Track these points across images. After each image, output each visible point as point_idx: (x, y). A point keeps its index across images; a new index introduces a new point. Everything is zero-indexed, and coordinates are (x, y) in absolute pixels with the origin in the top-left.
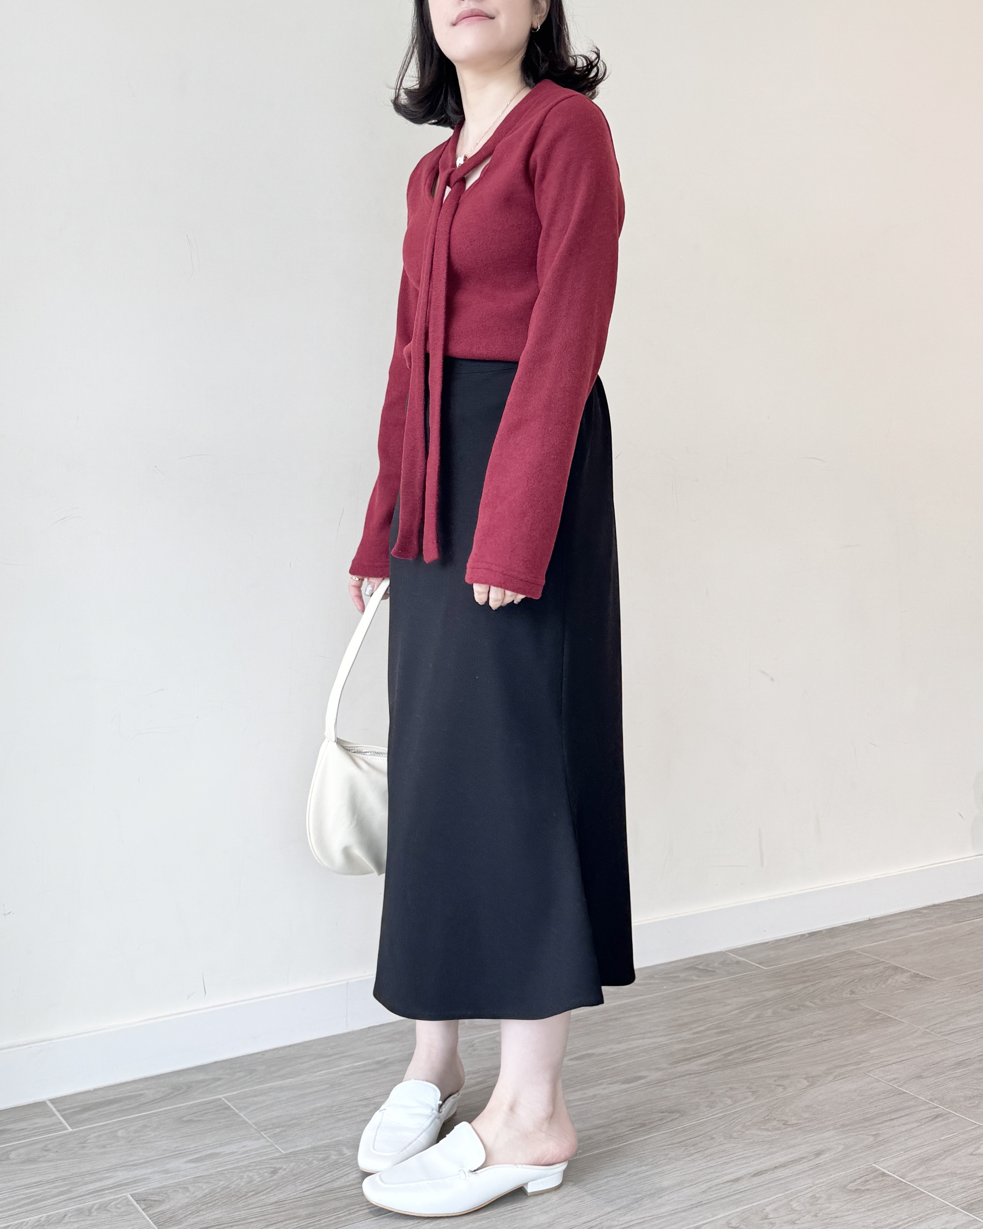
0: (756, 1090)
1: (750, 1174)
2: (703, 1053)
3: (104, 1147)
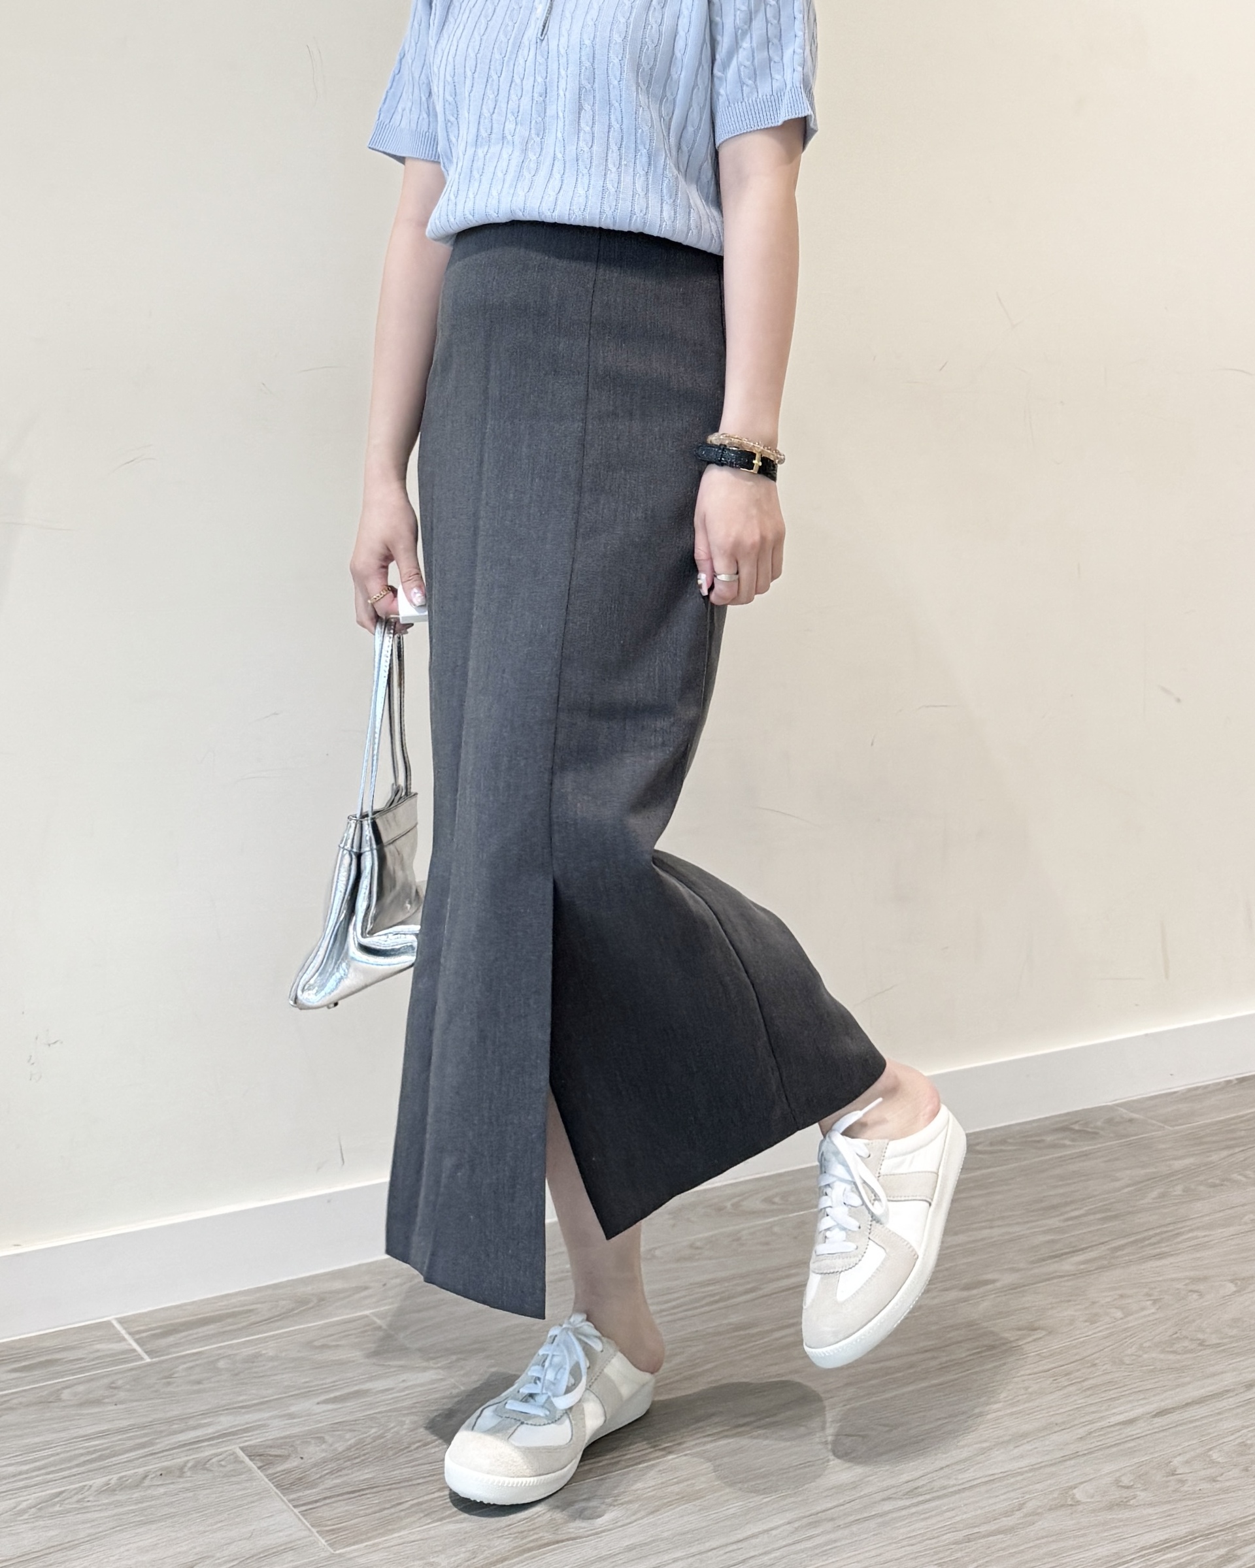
2: (1081, 1247)
3: (199, 1382)
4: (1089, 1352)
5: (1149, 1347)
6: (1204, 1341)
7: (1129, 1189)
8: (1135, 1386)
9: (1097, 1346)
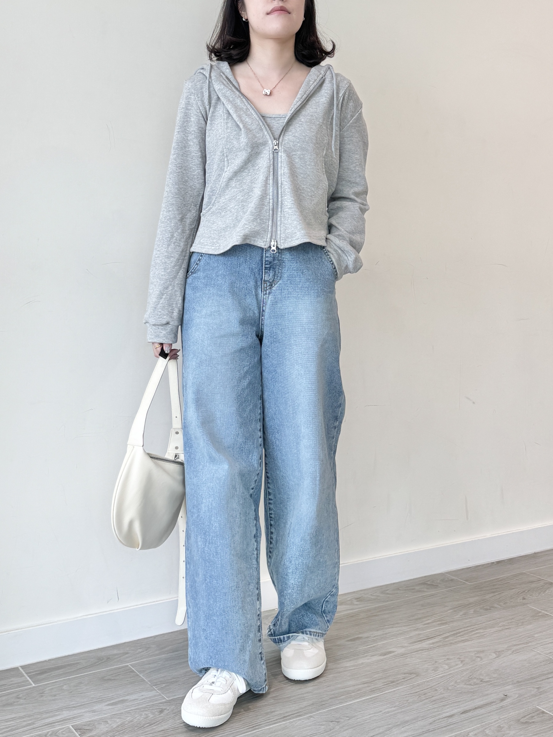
0: (464, 660)
1: (459, 712)
2: (431, 637)
3: (55, 696)
4: (434, 684)
5: (459, 682)
6: (483, 679)
7: (451, 611)
9: (437, 682)
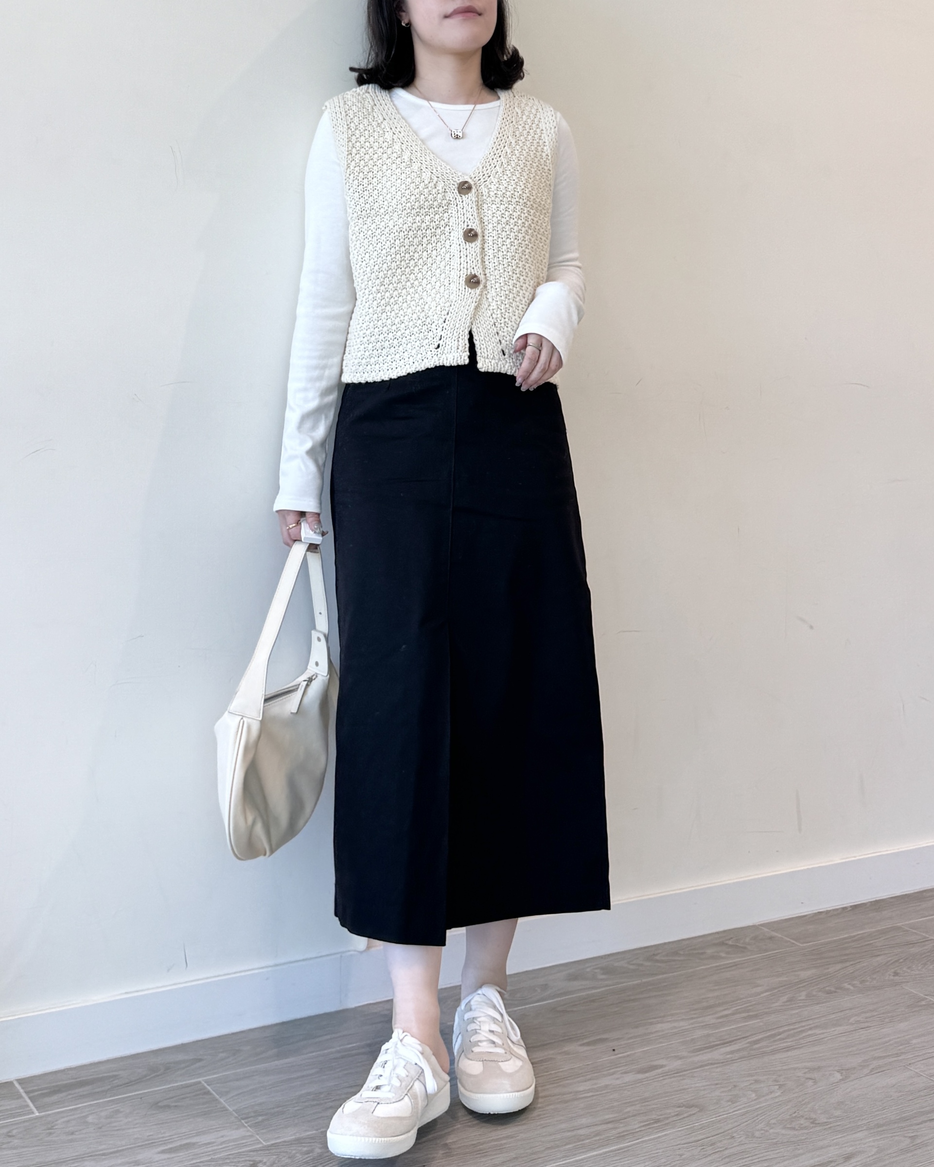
0: (784, 1083)
2: (728, 1040)
3: (72, 1133)
4: (730, 1126)
5: (774, 1124)
6: (815, 1119)
7: (768, 993)
8: (762, 1155)
9: (736, 1121)
